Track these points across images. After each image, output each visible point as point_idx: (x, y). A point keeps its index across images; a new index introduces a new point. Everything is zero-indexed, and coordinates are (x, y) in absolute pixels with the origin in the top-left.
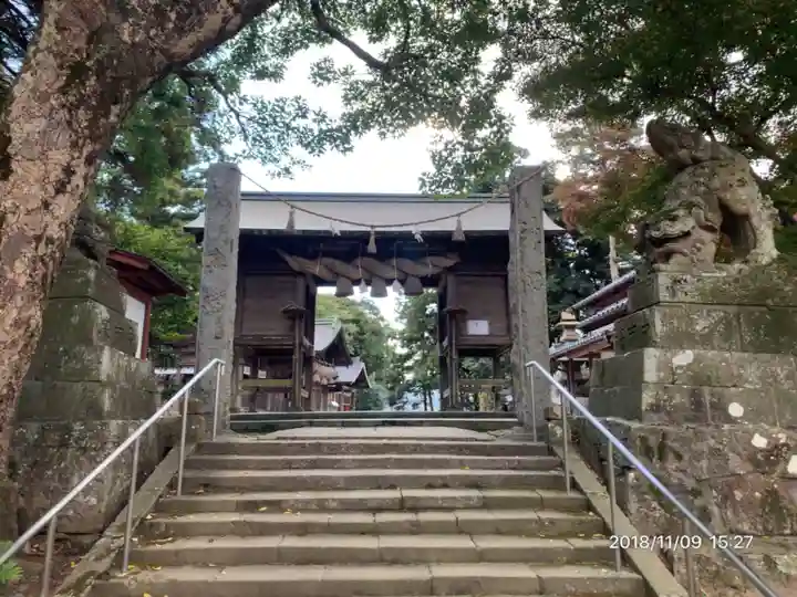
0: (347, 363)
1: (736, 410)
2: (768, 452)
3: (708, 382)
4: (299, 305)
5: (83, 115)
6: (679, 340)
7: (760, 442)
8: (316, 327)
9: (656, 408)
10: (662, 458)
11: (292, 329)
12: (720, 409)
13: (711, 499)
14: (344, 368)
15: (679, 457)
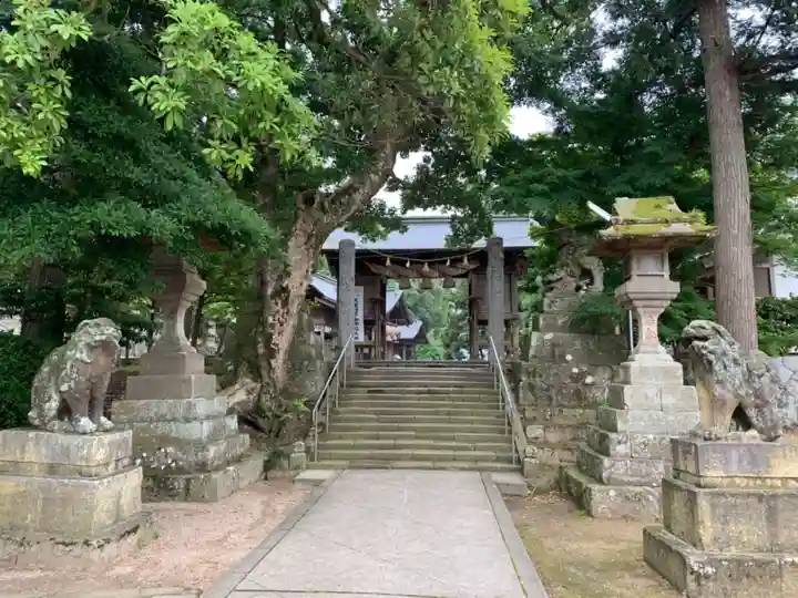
0: (408, 323)
1: (569, 357)
2: (579, 374)
3: (558, 345)
4: (378, 296)
5: (311, 250)
6: (549, 328)
7: (575, 370)
8: (387, 293)
9: (535, 357)
10: (534, 377)
11: (373, 309)
12: (562, 357)
13: (553, 392)
14: (405, 327)
15: (541, 376)
